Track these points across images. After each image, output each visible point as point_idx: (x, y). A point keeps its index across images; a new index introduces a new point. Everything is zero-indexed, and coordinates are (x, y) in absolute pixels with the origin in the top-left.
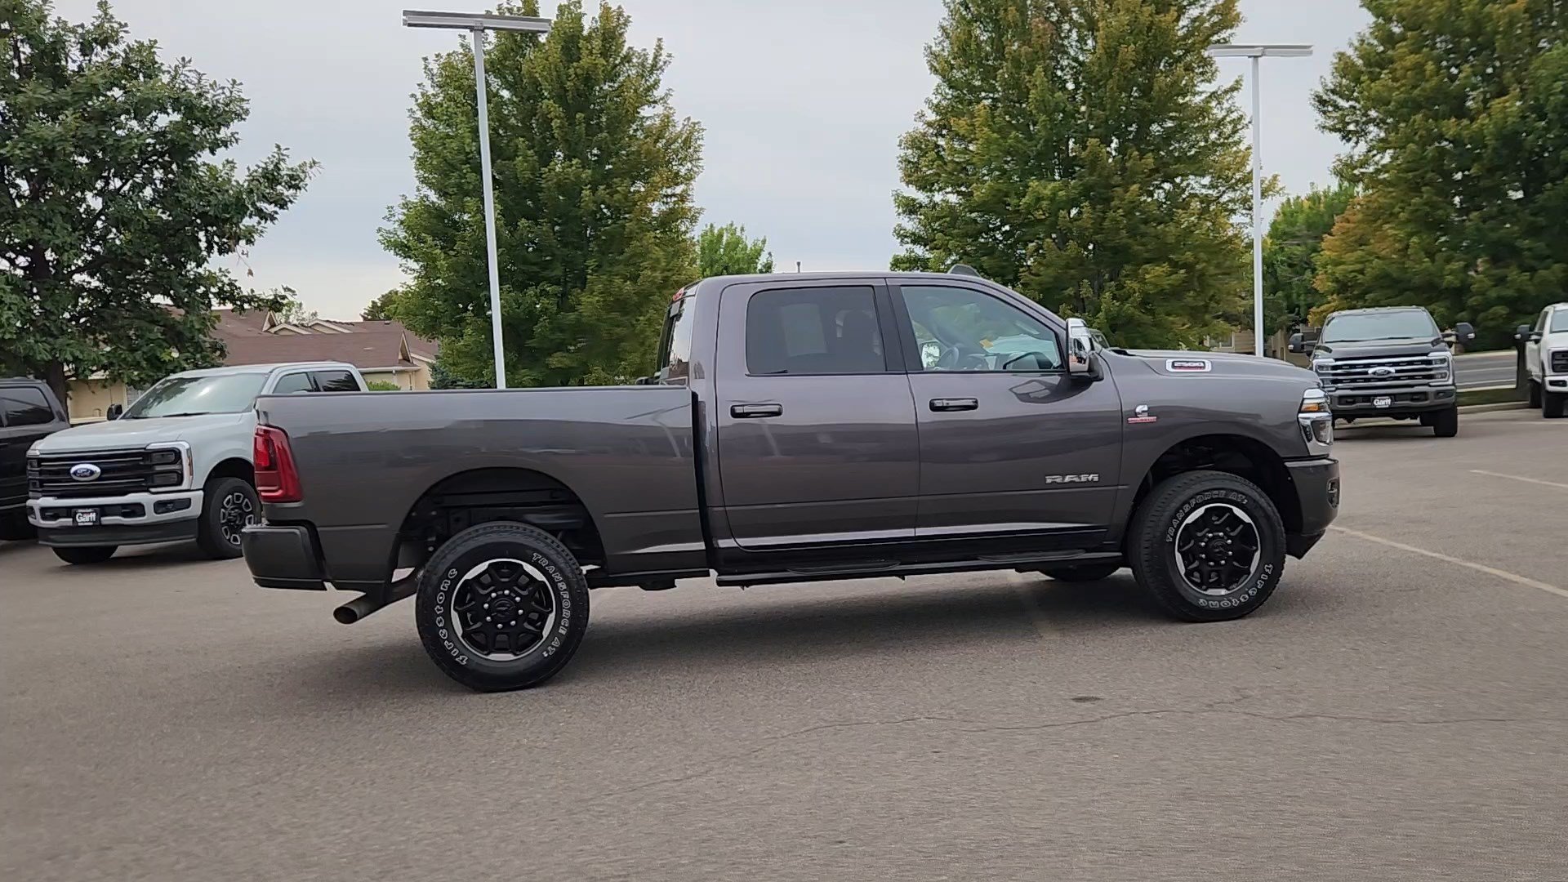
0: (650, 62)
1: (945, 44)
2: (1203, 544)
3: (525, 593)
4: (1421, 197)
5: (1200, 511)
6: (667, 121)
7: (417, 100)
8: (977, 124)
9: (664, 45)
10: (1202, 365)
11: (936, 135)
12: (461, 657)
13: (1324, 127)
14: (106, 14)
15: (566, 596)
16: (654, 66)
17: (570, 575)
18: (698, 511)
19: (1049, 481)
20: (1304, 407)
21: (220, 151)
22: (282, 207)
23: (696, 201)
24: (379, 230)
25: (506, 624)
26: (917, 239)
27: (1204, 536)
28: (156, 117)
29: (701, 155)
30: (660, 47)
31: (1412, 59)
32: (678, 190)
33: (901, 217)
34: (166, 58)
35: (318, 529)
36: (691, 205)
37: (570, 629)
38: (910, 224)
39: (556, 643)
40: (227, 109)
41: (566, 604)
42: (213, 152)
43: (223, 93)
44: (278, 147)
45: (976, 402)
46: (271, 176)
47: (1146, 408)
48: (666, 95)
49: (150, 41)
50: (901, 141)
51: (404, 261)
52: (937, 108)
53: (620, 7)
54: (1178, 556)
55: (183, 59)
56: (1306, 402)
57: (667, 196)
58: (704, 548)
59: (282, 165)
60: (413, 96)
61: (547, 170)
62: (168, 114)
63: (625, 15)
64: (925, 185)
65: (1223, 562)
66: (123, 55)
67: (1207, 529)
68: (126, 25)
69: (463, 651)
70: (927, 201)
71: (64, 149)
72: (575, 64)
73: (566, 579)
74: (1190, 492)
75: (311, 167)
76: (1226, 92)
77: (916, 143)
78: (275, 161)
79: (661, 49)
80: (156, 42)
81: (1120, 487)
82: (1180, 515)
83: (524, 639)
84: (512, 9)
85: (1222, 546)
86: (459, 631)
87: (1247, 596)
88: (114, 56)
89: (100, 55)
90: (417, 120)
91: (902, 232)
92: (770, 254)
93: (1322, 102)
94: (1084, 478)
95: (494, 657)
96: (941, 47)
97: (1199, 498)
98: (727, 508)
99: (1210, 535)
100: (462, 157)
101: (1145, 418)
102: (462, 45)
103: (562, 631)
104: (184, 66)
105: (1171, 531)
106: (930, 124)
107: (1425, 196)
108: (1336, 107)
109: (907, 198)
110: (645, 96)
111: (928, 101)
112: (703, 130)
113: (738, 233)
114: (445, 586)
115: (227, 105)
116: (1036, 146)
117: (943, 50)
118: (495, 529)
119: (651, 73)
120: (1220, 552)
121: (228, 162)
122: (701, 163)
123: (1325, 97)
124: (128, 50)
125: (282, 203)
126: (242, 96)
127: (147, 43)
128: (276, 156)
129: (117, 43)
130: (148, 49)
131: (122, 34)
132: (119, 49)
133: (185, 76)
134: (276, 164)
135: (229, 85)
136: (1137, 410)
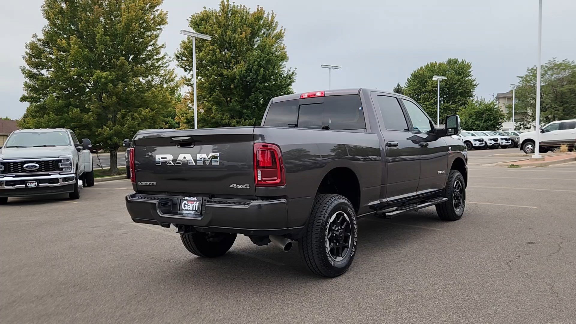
4: (216, 93)
13: (178, 66)
15: (356, 227)
19: (438, 173)
25: (340, 243)
31: (211, 47)
33: (26, 78)
38: (31, 82)
39: (354, 249)
50: (27, 45)
58: (379, 202)
64: (35, 66)
69: (331, 258)
76: (159, 47)
77: (33, 47)
81: (447, 175)
87: (462, 211)
91: (27, 85)
93: (178, 57)
94: (443, 172)
95: (337, 259)
98: (388, 185)
99: (456, 191)
101: (451, 151)
103: (355, 244)
106: (39, 40)
107: (217, 93)
108: (182, 60)
123: (178, 55)
136: (449, 148)
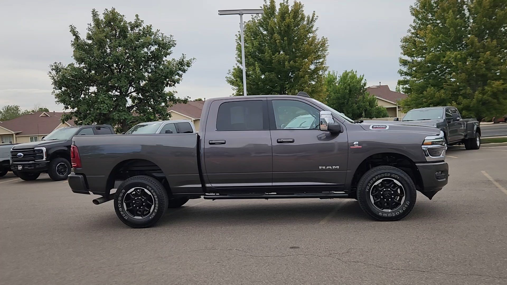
0: (311, 19)
1: (418, 5)
2: (382, 193)
3: (145, 198)
5: (380, 181)
6: (314, 38)
7: (237, 37)
8: (427, 32)
9: (315, 13)
10: (385, 127)
11: (415, 37)
12: (126, 217)
14: (137, 18)
15: (157, 200)
16: (312, 20)
17: (158, 193)
18: (199, 174)
19: (320, 167)
20: (424, 143)
21: (168, 56)
22: (184, 73)
23: (327, 64)
24: (226, 77)
25: (140, 208)
26: (406, 74)
27: (383, 189)
28: (151, 47)
29: (328, 49)
30: (314, 14)
32: (321, 60)
33: (401, 66)
34: (154, 30)
35: (87, 176)
36: (325, 65)
37: (158, 210)
38: (405, 69)
39: (154, 214)
40: (169, 44)
41: (157, 202)
42: (166, 57)
43: (168, 39)
44: (183, 54)
45: (294, 140)
46: (181, 63)
47: (358, 143)
48: (316, 29)
49: (150, 25)
50: (401, 40)
51: (233, 87)
52: (414, 28)
53: (300, 2)
54: (371, 197)
55: (158, 30)
56: (425, 141)
57: (317, 63)
59: (184, 60)
61: (274, 56)
62: (154, 46)
63: (302, 5)
64: (411, 55)
65: (390, 200)
66: (142, 29)
67: (383, 188)
68: (143, 21)
69: (127, 215)
70: (411, 61)
71: (121, 58)
72: (284, 22)
73: (157, 195)
74: (376, 174)
75: (193, 60)
77: (406, 40)
78: (182, 59)
79: (315, 14)
80: (151, 25)
81: (348, 171)
82: (371, 182)
83: (145, 213)
84: (267, 5)
85: (389, 194)
86: (126, 209)
87: (399, 213)
88: (140, 30)
89: (137, 30)
90: (238, 43)
91: (401, 72)
92: (365, 80)
94: (334, 167)
95: (136, 217)
96: (416, 6)
97: (379, 176)
98: (208, 174)
99: (385, 189)
100: (249, 53)
101: (357, 146)
102: (252, 18)
103: (156, 211)
104: (158, 32)
105: (368, 188)
106: (413, 33)
109: (404, 60)
110: (309, 31)
111: (411, 25)
112: (328, 40)
113: (355, 73)
114: (121, 195)
115: (169, 42)
116: (450, 39)
117: (417, 7)
118: (136, 178)
119: (311, 23)
120: (388, 196)
121: (173, 59)
122: (327, 52)
124: (144, 28)
125: (184, 71)
126: (174, 40)
127: (149, 26)
128: (183, 57)
129: (141, 26)
130: (150, 27)
131: (142, 24)
132: (141, 28)
133: (158, 35)
134: (183, 60)
135: (170, 37)
136: (354, 144)
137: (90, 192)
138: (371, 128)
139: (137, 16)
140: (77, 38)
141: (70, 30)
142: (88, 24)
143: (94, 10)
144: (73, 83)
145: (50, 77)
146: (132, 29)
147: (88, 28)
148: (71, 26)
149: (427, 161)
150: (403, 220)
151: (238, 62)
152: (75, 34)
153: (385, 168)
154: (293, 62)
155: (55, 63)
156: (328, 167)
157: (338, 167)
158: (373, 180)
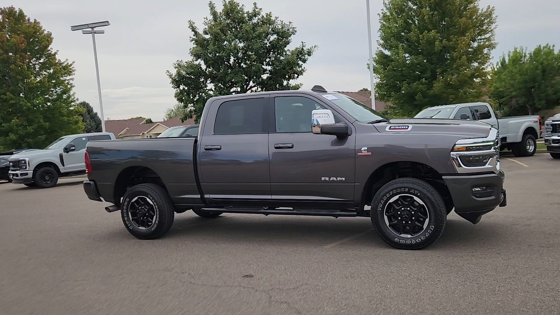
2: (399, 213)
3: (148, 208)
5: (397, 197)
7: (380, 16)
10: (407, 127)
12: (131, 227)
14: (255, 7)
15: (157, 210)
17: (159, 203)
18: (196, 184)
19: (323, 179)
20: (455, 148)
22: (304, 63)
23: (495, 40)
25: (143, 218)
27: (400, 209)
28: (270, 37)
34: (273, 18)
35: (97, 183)
36: (493, 42)
37: (159, 221)
39: (155, 226)
41: (158, 213)
43: (287, 26)
44: (302, 42)
45: (293, 145)
46: (301, 52)
47: (366, 149)
54: (386, 218)
55: (276, 17)
56: (457, 146)
58: (200, 197)
59: (305, 49)
60: (379, 14)
61: (422, 36)
62: (273, 36)
65: (410, 222)
67: (401, 206)
68: (261, 9)
69: (132, 225)
73: (157, 205)
74: (391, 188)
75: (315, 48)
80: (271, 12)
81: (356, 184)
83: (148, 224)
86: (131, 218)
87: (420, 240)
88: (259, 19)
90: (382, 23)
94: (339, 179)
97: (395, 192)
98: (204, 184)
99: (403, 209)
100: (392, 35)
101: (366, 153)
103: (157, 222)
104: (277, 19)
105: (381, 206)
112: (495, 10)
114: (126, 203)
115: (289, 30)
120: (406, 217)
124: (263, 17)
125: (304, 61)
126: (293, 26)
127: (269, 13)
128: (302, 45)
129: (259, 15)
130: (269, 15)
131: (261, 12)
132: (260, 17)
133: (277, 22)
134: (302, 48)
135: (289, 24)
136: (362, 149)
137: (102, 199)
138: (387, 129)
139: (255, 4)
140: (196, 33)
141: (189, 26)
142: (204, 18)
143: (211, 3)
144: (189, 81)
145: (168, 76)
146: (251, 18)
147: (204, 22)
148: (190, 21)
149: (458, 173)
150: (427, 249)
151: (379, 45)
152: (193, 29)
153: (403, 182)
154: (446, 41)
155: (178, 61)
156: (332, 179)
157: (344, 179)
158: (386, 197)
